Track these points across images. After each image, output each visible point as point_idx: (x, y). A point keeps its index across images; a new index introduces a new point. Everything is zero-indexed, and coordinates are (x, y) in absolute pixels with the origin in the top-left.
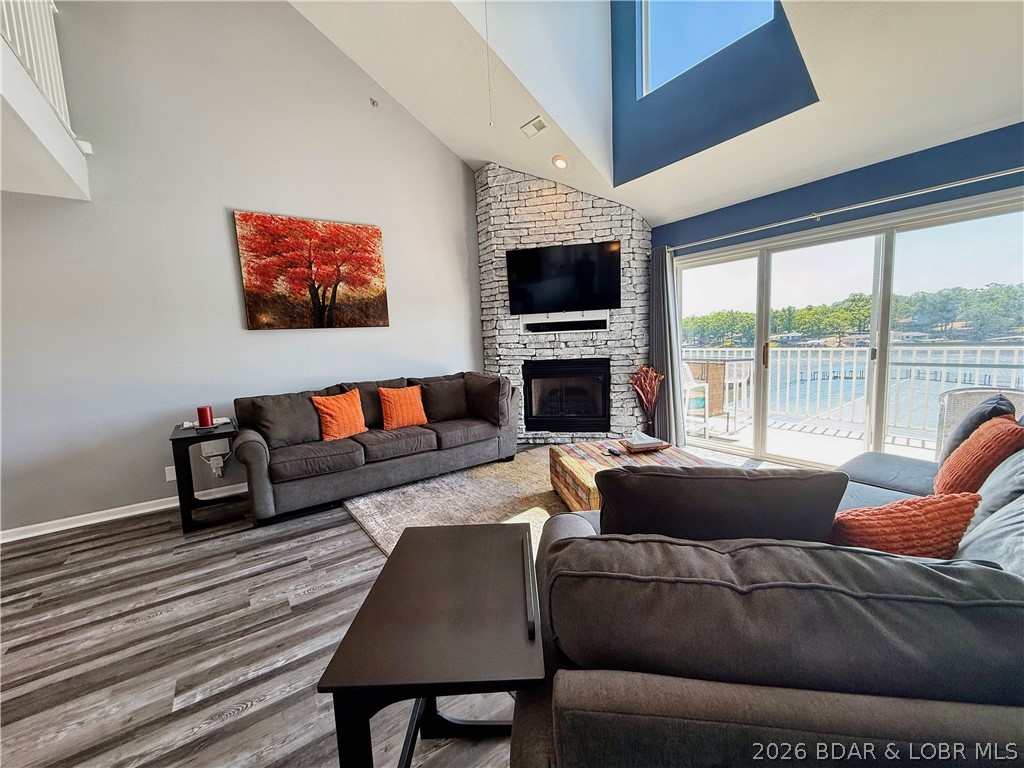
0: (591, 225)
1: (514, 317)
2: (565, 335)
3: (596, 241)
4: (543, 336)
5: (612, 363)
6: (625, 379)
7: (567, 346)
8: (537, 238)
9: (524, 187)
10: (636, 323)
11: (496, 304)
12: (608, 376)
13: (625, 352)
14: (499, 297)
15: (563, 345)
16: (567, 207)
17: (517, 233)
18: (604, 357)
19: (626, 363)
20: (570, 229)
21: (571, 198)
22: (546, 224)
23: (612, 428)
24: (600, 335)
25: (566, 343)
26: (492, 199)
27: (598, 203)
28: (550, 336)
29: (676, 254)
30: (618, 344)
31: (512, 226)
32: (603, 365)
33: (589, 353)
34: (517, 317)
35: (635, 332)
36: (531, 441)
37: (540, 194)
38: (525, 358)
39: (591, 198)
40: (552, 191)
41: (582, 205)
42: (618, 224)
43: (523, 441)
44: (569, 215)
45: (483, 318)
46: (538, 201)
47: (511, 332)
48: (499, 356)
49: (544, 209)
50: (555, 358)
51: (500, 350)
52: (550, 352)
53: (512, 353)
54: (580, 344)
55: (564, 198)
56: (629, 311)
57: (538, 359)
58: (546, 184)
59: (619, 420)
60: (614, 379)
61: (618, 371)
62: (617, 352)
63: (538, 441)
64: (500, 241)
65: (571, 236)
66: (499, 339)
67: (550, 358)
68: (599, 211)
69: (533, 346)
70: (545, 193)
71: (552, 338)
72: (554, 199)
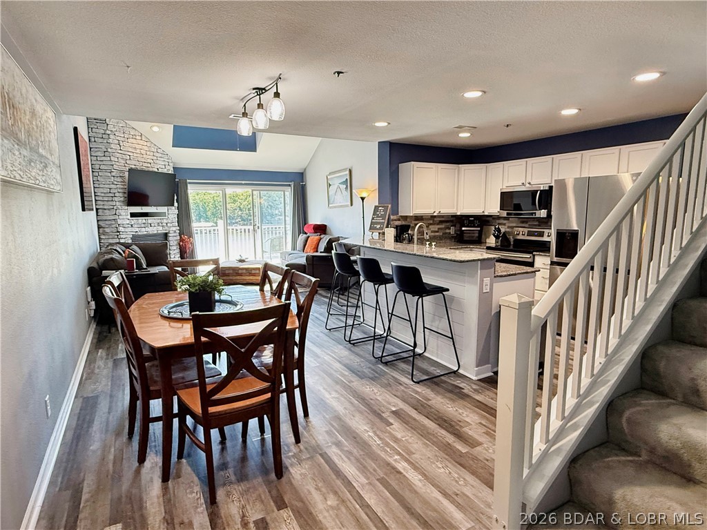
0: (158, 161)
1: (126, 208)
2: (150, 220)
3: (160, 171)
4: (141, 220)
5: (170, 235)
6: (176, 243)
7: (151, 226)
8: (134, 162)
9: (127, 130)
11: (116, 199)
12: (167, 242)
13: (174, 229)
14: (117, 195)
16: (146, 148)
17: (124, 157)
18: (166, 232)
19: (175, 234)
20: (149, 161)
21: (148, 144)
22: (138, 155)
24: (164, 220)
25: (150, 224)
26: (110, 132)
27: (159, 151)
29: (190, 183)
30: (171, 225)
31: (122, 152)
32: (167, 236)
33: (161, 230)
37: (134, 137)
38: (132, 233)
39: (156, 147)
40: (140, 138)
41: (153, 149)
42: (168, 164)
44: (148, 153)
45: (97, 207)
46: (134, 141)
47: (124, 217)
48: (119, 232)
49: (137, 146)
50: (147, 233)
51: (121, 228)
52: (144, 230)
53: (126, 230)
54: (156, 225)
55: (145, 143)
57: (139, 233)
58: (137, 133)
61: (171, 239)
62: (170, 229)
64: (116, 159)
65: (149, 165)
66: (119, 221)
67: (145, 233)
68: (160, 155)
69: (136, 226)
70: (137, 137)
71: (144, 221)
72: (141, 142)
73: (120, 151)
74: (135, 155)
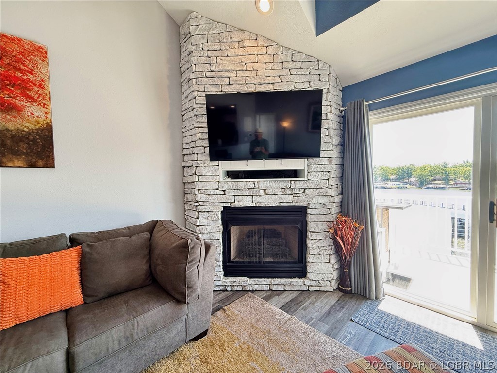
0: (291, 77)
1: (214, 163)
2: (263, 183)
4: (242, 183)
5: (309, 211)
6: (322, 227)
7: (266, 194)
8: (238, 87)
9: (226, 37)
10: (333, 173)
11: (196, 150)
12: (305, 224)
13: (322, 200)
14: (199, 143)
15: (262, 192)
16: (267, 59)
17: (218, 82)
18: (302, 205)
19: (324, 211)
20: (270, 80)
21: (271, 50)
22: (248, 74)
23: (309, 275)
24: (298, 184)
25: (265, 190)
26: (194, 47)
27: (297, 57)
28: (250, 183)
30: (315, 193)
31: (213, 74)
32: (300, 213)
33: (287, 201)
34: (217, 163)
35: (332, 182)
36: (229, 289)
37: (241, 45)
38: (224, 205)
39: (290, 52)
40: (253, 43)
41: (282, 58)
42: (317, 77)
43: (221, 288)
44: (269, 66)
45: (184, 164)
46: (240, 52)
47: (210, 178)
48: (197, 202)
49: (245, 59)
50: (254, 205)
51: (199, 196)
52: (249, 199)
53: (211, 199)
54: (278, 192)
55: (264, 50)
56: (325, 161)
57: (237, 205)
58: (247, 36)
59: (317, 267)
60: (311, 227)
61: (315, 220)
62: (314, 200)
63: (236, 288)
64: (201, 88)
65: (271, 87)
66: (198, 185)
67: (249, 205)
68: (299, 65)
69: (232, 193)
70: (247, 43)
71: (251, 185)
72: (256, 51)
73: (208, 74)
74: (240, 74)
